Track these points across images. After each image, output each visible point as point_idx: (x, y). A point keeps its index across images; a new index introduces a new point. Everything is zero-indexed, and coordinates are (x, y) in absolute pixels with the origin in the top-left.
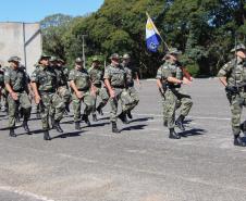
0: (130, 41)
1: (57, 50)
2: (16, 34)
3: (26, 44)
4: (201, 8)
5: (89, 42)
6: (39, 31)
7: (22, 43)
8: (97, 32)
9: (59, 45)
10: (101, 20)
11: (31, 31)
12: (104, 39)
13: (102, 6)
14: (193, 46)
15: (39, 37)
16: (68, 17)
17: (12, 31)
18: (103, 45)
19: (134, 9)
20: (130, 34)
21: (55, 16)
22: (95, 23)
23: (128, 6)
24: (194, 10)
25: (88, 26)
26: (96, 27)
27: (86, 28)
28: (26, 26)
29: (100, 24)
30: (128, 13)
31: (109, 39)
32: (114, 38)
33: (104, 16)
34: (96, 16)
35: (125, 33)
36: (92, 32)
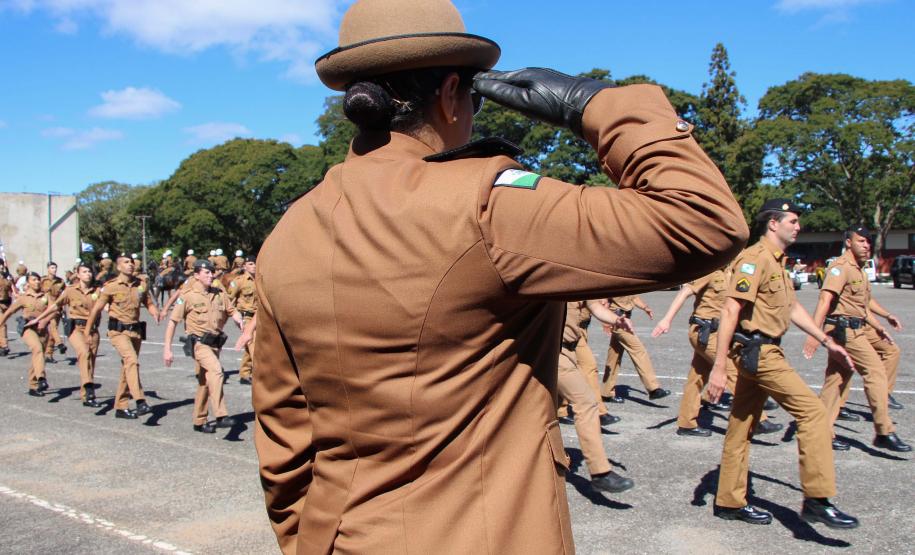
0: (219, 227)
1: (105, 239)
2: (37, 212)
3: (52, 229)
5: (154, 227)
6: (75, 209)
7: (46, 226)
8: (166, 211)
9: (109, 229)
10: (175, 193)
11: (61, 207)
12: (176, 222)
13: (178, 171)
15: (74, 217)
16: (125, 187)
17: (30, 208)
18: (175, 231)
19: (224, 179)
20: (219, 216)
21: (104, 185)
22: (164, 198)
23: (216, 173)
25: (153, 201)
26: (165, 203)
27: (149, 205)
28: (53, 199)
29: (171, 198)
30: (216, 183)
31: (185, 222)
32: (192, 222)
33: (178, 187)
34: (166, 186)
35: (210, 214)
36: (159, 212)
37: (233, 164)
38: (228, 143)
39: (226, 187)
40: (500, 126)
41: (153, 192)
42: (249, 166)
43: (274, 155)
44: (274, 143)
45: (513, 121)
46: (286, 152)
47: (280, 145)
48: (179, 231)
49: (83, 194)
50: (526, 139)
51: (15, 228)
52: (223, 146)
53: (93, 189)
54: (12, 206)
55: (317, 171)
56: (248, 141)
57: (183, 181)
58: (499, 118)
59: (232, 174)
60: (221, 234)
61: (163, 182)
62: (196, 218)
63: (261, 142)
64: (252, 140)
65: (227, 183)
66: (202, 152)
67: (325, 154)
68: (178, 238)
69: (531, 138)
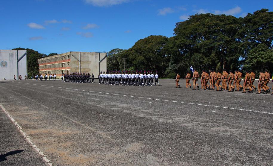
0: (145, 61)
1: (116, 64)
2: (96, 57)
3: (100, 62)
4: (175, 47)
5: (127, 61)
6: (106, 56)
7: (98, 61)
9: (117, 62)
10: (133, 51)
11: (102, 56)
12: (133, 60)
13: (134, 45)
14: (172, 64)
15: (106, 59)
16: (121, 50)
17: (94, 56)
18: (133, 62)
19: (147, 47)
20: (145, 58)
21: (116, 49)
22: (130, 53)
23: (145, 45)
24: (172, 48)
25: (127, 54)
26: (130, 54)
27: (126, 55)
28: (100, 54)
29: (132, 53)
30: (145, 48)
31: (136, 60)
32: (138, 60)
33: (134, 50)
34: (131, 50)
35: (143, 57)
36: (129, 57)
37: (150, 43)
38: (148, 37)
39: (147, 49)
40: (228, 29)
41: (127, 51)
42: (154, 43)
43: (161, 40)
44: (161, 37)
45: (233, 27)
46: (165, 39)
47: (163, 37)
48: (134, 62)
49: (110, 52)
50: (237, 33)
51: (90, 62)
52: (147, 38)
53: (113, 51)
54: (90, 56)
55: (172, 45)
56: (154, 36)
57: (135, 48)
58: (228, 27)
59: (149, 46)
60: (146, 63)
61: (130, 48)
62: (139, 59)
63: (158, 36)
64: (155, 36)
65: (147, 48)
66: (141, 40)
67: (175, 40)
68: (134, 64)
69: (239, 33)
